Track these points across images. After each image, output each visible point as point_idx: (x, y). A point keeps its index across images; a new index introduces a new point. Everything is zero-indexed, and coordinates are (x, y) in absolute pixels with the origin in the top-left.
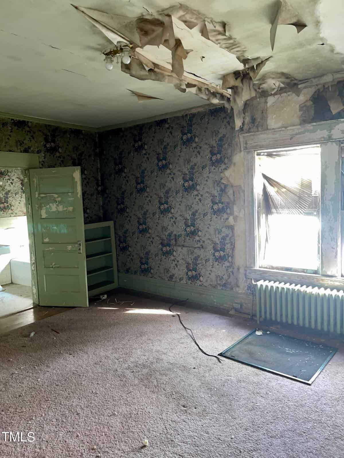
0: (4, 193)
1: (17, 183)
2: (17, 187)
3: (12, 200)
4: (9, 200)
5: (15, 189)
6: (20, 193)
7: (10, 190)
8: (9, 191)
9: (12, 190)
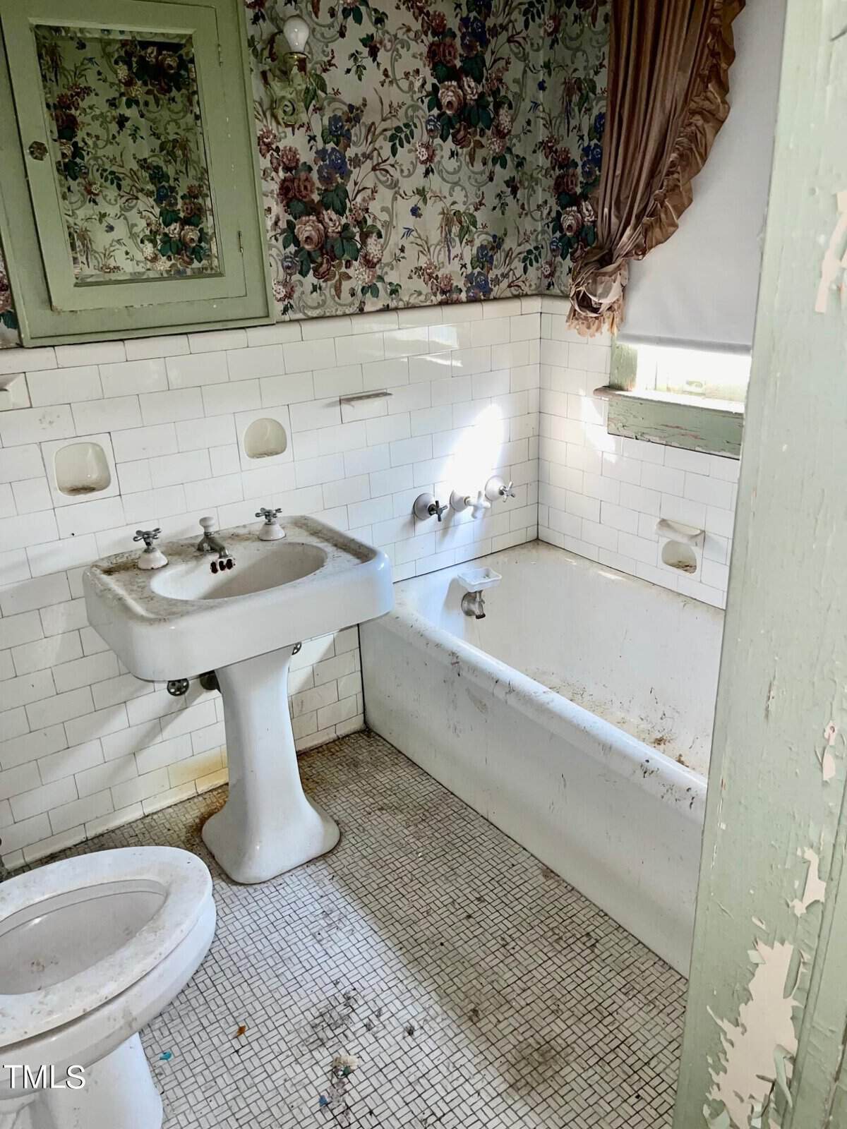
0: (318, 124)
1: (405, 45)
2: (404, 84)
3: (374, 191)
4: (350, 187)
5: (394, 95)
6: (420, 135)
7: (357, 102)
8: (354, 113)
9: (372, 100)
